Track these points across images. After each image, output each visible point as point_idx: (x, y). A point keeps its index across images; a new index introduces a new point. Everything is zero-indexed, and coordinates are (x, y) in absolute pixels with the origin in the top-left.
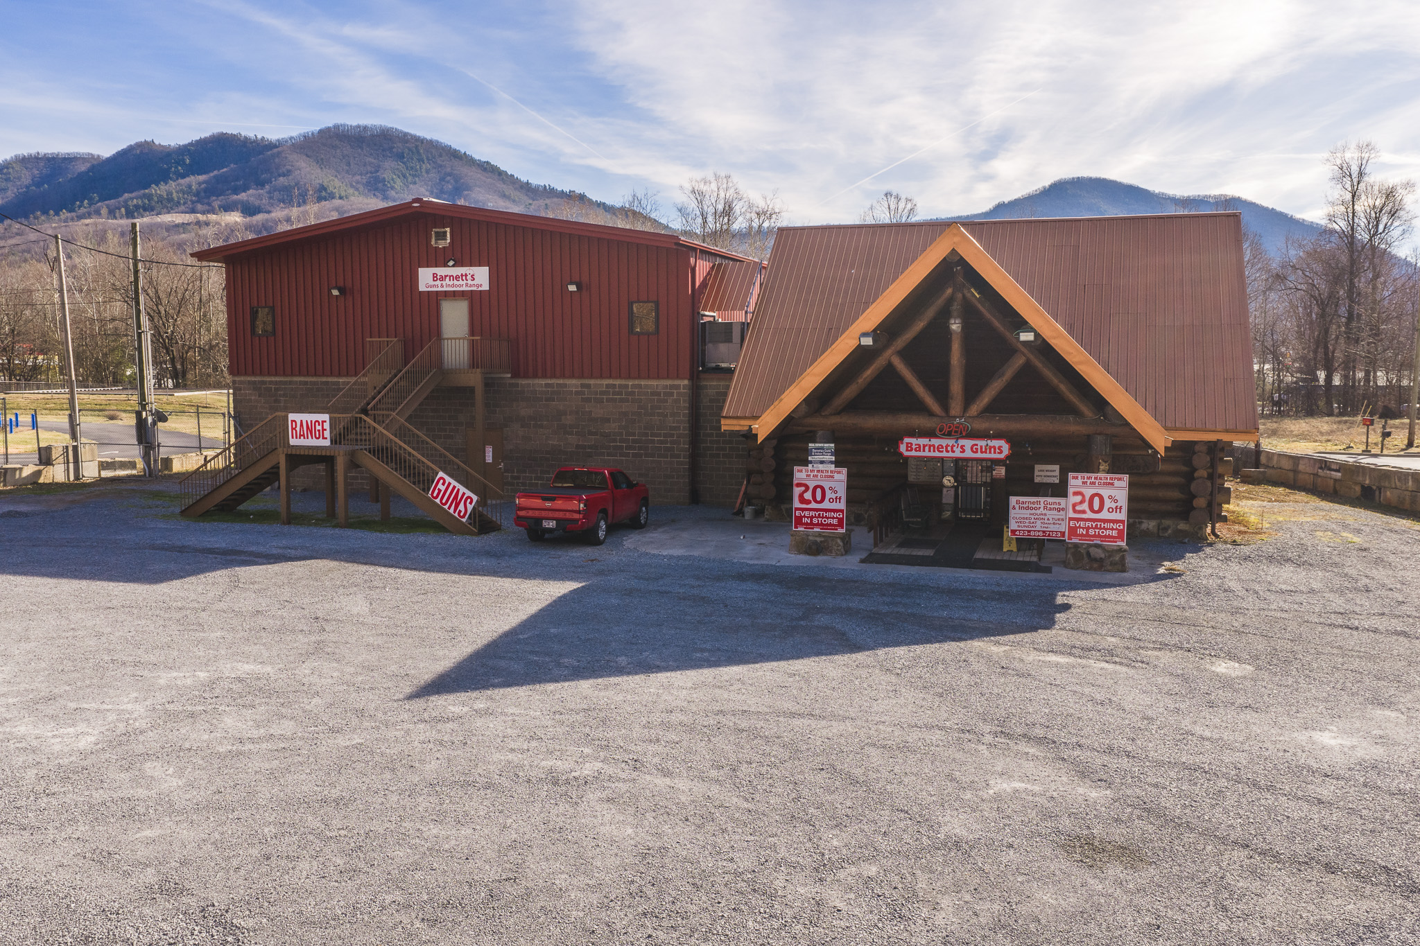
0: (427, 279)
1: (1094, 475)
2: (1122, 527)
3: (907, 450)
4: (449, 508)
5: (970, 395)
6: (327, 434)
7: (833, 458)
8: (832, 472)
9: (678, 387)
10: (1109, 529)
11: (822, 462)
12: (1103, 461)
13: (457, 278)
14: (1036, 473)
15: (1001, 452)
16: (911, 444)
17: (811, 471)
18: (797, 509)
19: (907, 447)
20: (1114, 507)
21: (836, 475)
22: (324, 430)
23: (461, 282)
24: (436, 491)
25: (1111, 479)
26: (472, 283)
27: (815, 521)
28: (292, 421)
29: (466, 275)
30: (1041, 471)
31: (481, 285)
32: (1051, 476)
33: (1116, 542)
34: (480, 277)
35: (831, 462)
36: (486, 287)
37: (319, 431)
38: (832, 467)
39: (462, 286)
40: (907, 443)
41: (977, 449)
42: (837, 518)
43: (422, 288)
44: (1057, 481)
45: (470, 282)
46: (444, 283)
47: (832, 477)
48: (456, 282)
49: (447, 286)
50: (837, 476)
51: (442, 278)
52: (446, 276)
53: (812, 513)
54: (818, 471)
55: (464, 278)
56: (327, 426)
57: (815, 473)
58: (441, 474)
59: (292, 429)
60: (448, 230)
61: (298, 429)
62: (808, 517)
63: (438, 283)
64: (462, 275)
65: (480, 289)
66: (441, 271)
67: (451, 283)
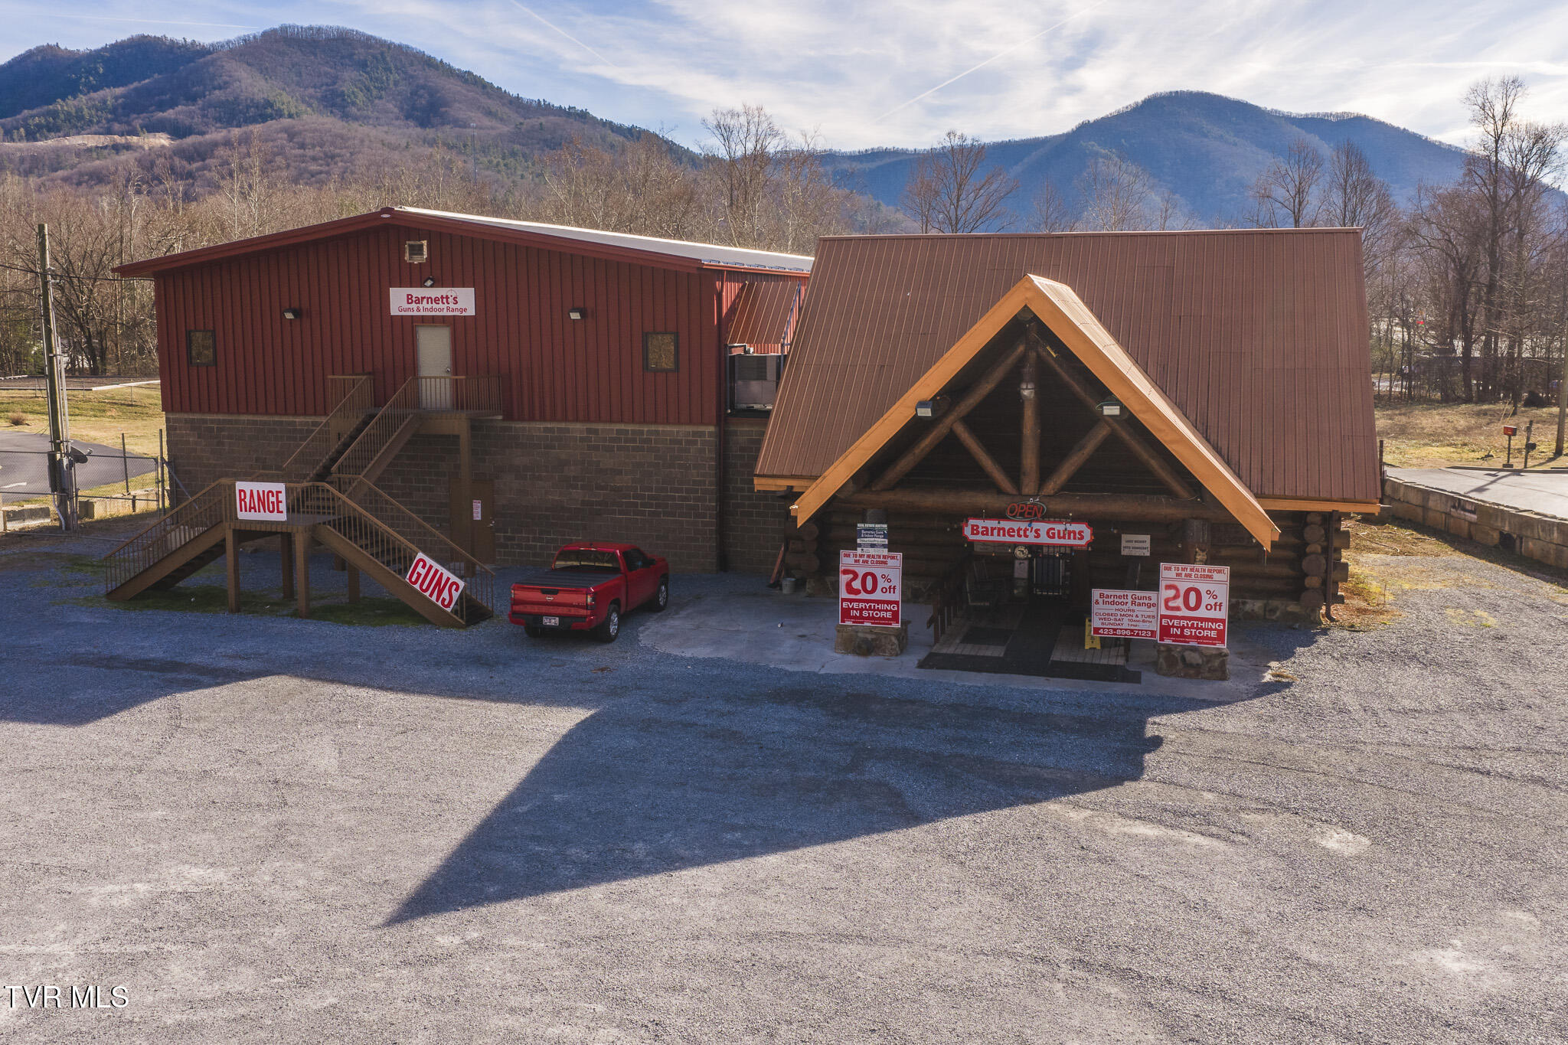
0: (399, 301)
1: (1190, 567)
2: (1222, 627)
3: (973, 534)
4: (431, 595)
5: (1045, 473)
6: (283, 507)
7: (886, 541)
8: (884, 557)
9: (702, 434)
10: (1207, 629)
11: (873, 546)
12: (1201, 550)
13: (436, 300)
14: (1124, 544)
15: (1082, 538)
16: (978, 526)
17: (861, 556)
18: (844, 600)
19: (973, 529)
20: (1213, 604)
21: (889, 560)
22: (279, 502)
23: (441, 306)
24: (415, 575)
25: (1209, 571)
26: (455, 306)
27: (865, 614)
28: (240, 491)
29: (447, 298)
30: (1128, 541)
31: (465, 310)
32: (1137, 548)
33: (1215, 644)
34: (464, 301)
35: (884, 546)
36: (471, 312)
37: (273, 503)
38: (885, 552)
39: (443, 310)
40: (973, 526)
41: (1053, 534)
42: (891, 610)
43: (394, 311)
44: (1148, 554)
45: (452, 306)
46: (421, 306)
47: (885, 563)
48: (435, 305)
49: (424, 310)
50: (890, 562)
51: (419, 301)
52: (423, 298)
53: (862, 605)
54: (869, 556)
55: (445, 300)
56: (282, 497)
57: (865, 558)
58: (420, 555)
59: (241, 500)
60: (425, 242)
61: (247, 500)
62: (856, 610)
63: (414, 305)
64: (442, 297)
65: (464, 314)
66: (417, 292)
67: (429, 306)
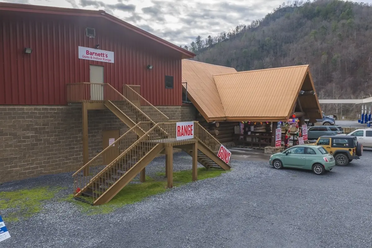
0: (83, 52)
4: (224, 160)
6: (193, 132)
9: (178, 108)
13: (99, 55)
23: (101, 57)
24: (220, 153)
26: (107, 58)
28: (178, 127)
29: (103, 54)
34: (110, 57)
36: (113, 61)
37: (189, 131)
43: (80, 57)
46: (92, 56)
48: (98, 57)
49: (94, 58)
52: (93, 53)
56: (193, 128)
58: (222, 145)
59: (178, 131)
61: (181, 131)
63: (89, 56)
65: (110, 62)
66: (91, 50)
